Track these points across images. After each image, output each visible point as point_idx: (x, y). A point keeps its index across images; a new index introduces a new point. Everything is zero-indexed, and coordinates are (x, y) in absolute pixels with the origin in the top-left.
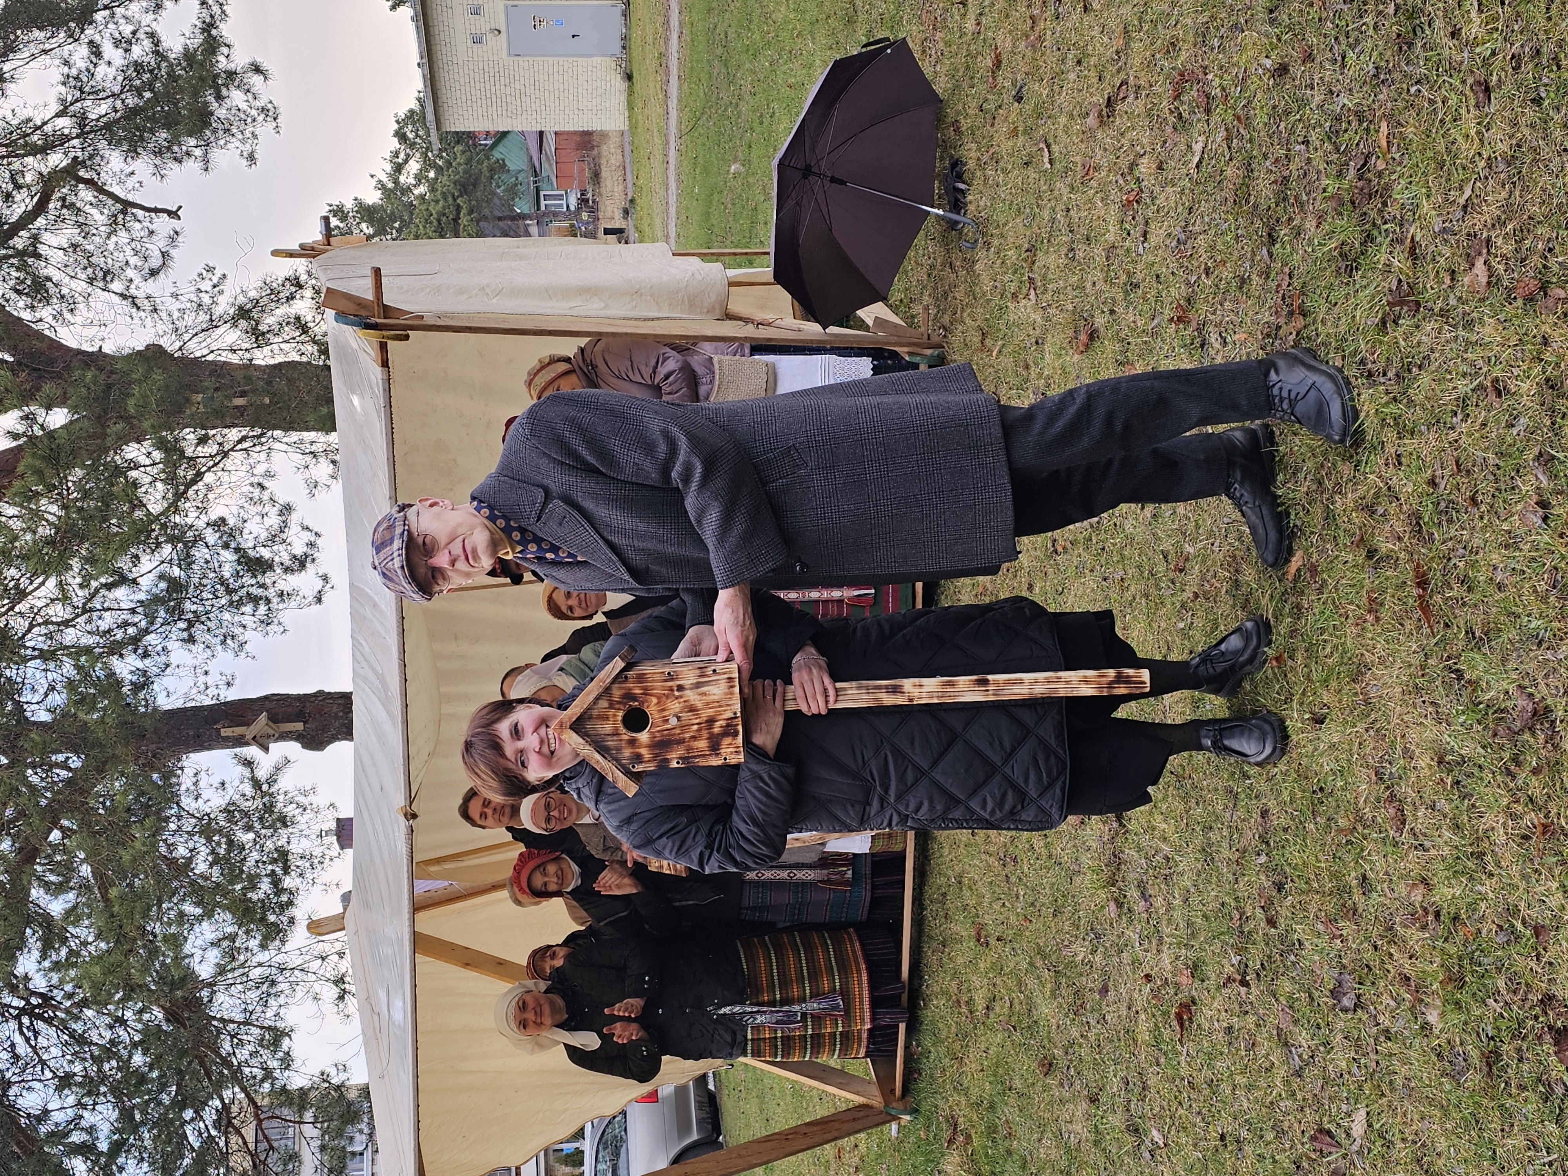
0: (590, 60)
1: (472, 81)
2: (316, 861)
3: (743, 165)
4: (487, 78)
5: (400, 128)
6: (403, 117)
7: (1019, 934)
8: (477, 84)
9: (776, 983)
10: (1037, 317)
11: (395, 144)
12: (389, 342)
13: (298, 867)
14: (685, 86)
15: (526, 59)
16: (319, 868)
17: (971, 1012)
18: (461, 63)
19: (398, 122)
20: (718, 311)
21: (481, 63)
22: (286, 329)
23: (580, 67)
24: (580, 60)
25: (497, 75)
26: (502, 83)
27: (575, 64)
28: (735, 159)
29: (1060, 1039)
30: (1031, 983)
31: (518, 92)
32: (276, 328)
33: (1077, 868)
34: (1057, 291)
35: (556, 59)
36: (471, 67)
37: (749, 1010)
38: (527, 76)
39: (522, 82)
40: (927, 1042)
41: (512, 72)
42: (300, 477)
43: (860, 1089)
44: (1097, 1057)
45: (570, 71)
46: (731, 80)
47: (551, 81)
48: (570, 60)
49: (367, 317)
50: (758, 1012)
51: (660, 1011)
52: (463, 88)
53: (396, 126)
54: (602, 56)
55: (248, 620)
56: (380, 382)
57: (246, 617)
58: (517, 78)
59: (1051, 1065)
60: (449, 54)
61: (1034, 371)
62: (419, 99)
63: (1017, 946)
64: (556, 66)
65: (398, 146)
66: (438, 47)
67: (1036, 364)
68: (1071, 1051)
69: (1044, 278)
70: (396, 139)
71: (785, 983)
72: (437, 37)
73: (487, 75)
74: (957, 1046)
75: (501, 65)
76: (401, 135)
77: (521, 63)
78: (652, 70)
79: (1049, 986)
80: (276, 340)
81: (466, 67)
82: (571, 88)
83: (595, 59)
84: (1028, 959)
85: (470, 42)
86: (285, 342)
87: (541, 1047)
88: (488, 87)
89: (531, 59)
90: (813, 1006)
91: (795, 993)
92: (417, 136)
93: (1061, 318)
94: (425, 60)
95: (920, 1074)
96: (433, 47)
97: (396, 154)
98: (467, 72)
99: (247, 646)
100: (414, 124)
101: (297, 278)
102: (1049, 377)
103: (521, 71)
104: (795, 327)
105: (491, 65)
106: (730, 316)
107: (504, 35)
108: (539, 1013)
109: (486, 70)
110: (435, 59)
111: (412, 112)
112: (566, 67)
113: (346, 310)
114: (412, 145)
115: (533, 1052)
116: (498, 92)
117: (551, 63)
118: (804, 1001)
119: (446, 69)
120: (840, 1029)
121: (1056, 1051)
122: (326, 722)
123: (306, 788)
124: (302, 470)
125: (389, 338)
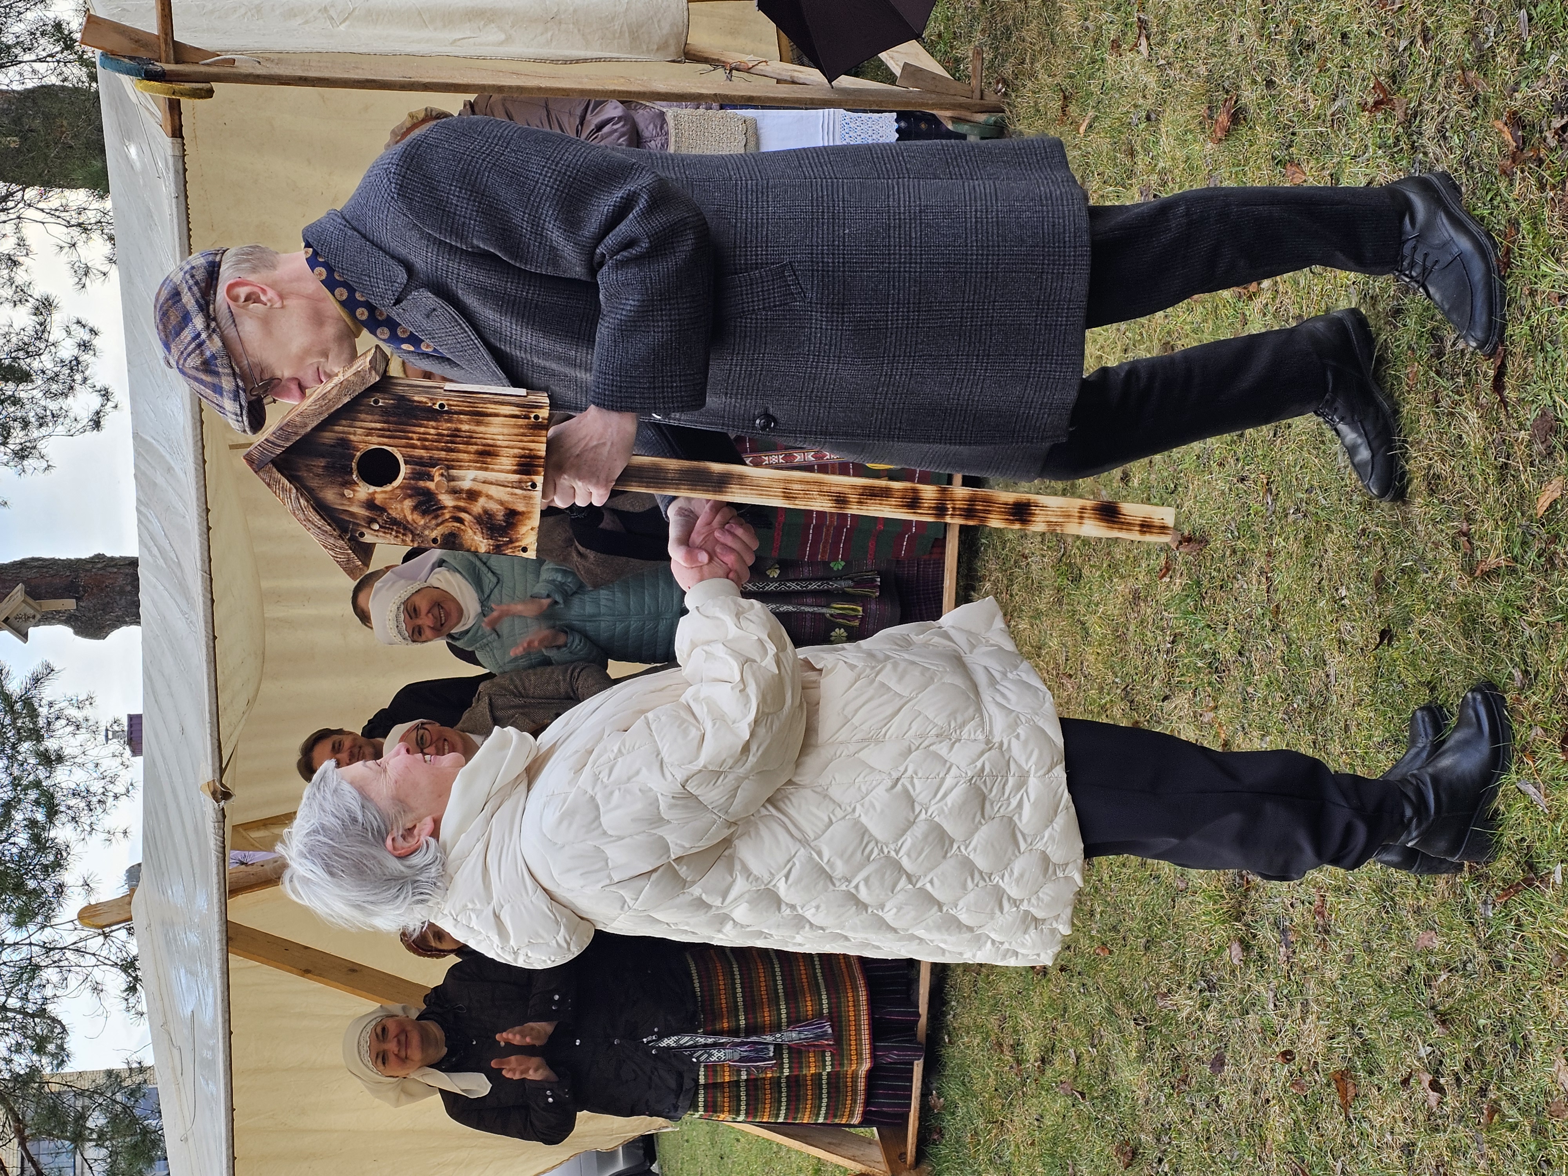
7: (1093, 965)
9: (740, 1004)
10: (1150, 80)
12: (184, 101)
13: (69, 808)
16: (99, 810)
17: (1019, 1062)
20: (672, 49)
22: (42, 41)
29: (1151, 1120)
30: (1108, 1036)
32: (26, 39)
33: (1182, 886)
34: (1183, 44)
37: (702, 1041)
40: (954, 1092)
42: (65, 257)
43: (859, 1153)
44: (1206, 1154)
49: (149, 61)
50: (714, 1045)
51: (578, 1042)
56: (171, 161)
59: (1134, 1153)
61: (1142, 161)
63: (1089, 982)
67: (1147, 151)
68: (1166, 1139)
69: (1163, 20)
71: (751, 1006)
74: (996, 1104)
79: (1135, 1044)
80: (27, 57)
84: (1105, 1004)
86: (40, 60)
87: (411, 1096)
90: (791, 1036)
91: (767, 1017)
93: (1190, 85)
95: (942, 1136)
102: (1163, 172)
104: (786, 76)
106: (690, 56)
108: (403, 1041)
113: (117, 50)
115: (398, 1103)
118: (779, 1030)
120: (829, 1069)
121: (1143, 1137)
122: (107, 599)
123: (80, 699)
124: (66, 249)
125: (183, 94)
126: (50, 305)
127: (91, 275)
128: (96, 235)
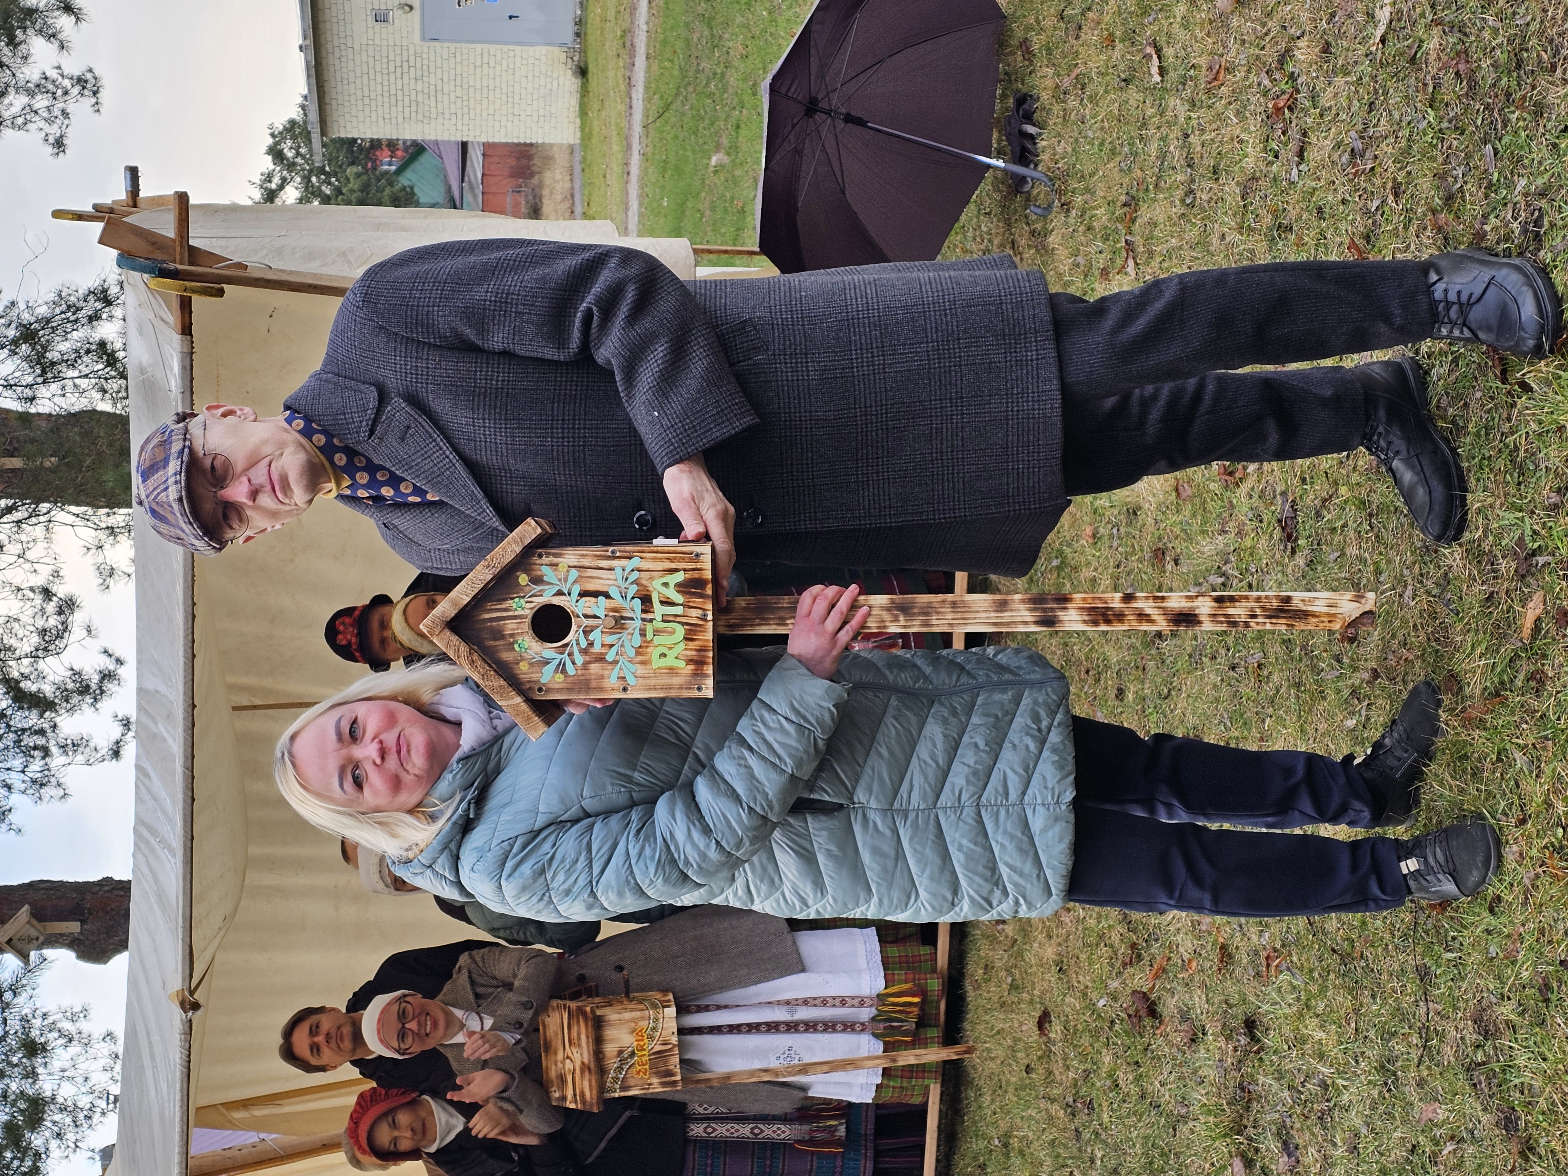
0: (531, 49)
1: (372, 72)
2: (81, 1116)
3: (728, 154)
4: (392, 69)
5: (276, 144)
6: (281, 128)
8: (379, 75)
11: (267, 163)
12: (194, 297)
14: (655, 67)
15: (446, 44)
18: (357, 47)
19: (273, 135)
21: (384, 49)
22: (85, 358)
23: (518, 59)
24: (518, 49)
25: (405, 65)
26: (412, 75)
27: (511, 54)
28: (718, 148)
31: (432, 88)
32: (71, 356)
35: (486, 47)
36: (371, 53)
38: (445, 68)
39: (439, 76)
41: (425, 62)
45: (504, 63)
46: (715, 42)
47: (478, 75)
48: (505, 48)
49: (164, 262)
52: (358, 81)
53: (270, 141)
54: (547, 44)
55: (15, 778)
57: (13, 775)
58: (432, 70)
60: (342, 35)
62: (303, 107)
64: (485, 56)
65: (272, 167)
66: (328, 25)
69: (1149, 238)
70: (270, 158)
72: (327, 12)
73: (392, 65)
75: (412, 52)
76: (276, 153)
77: (439, 50)
78: (611, 53)
81: (364, 54)
82: (504, 86)
83: (538, 48)
85: (371, 20)
88: (392, 80)
89: (452, 46)
92: (298, 154)
94: (310, 42)
96: (321, 25)
97: (269, 178)
98: (365, 59)
99: (11, 817)
100: (294, 138)
101: (105, 291)
103: (439, 60)
105: (398, 51)
107: (416, 13)
109: (391, 57)
110: (323, 41)
111: (293, 123)
112: (499, 58)
113: (133, 251)
114: (291, 166)
116: (406, 88)
117: (479, 51)
119: (337, 55)
122: (111, 923)
123: (75, 1010)
124: (93, 551)
125: (194, 291)
126: (73, 604)
127: (116, 576)
128: (123, 538)
